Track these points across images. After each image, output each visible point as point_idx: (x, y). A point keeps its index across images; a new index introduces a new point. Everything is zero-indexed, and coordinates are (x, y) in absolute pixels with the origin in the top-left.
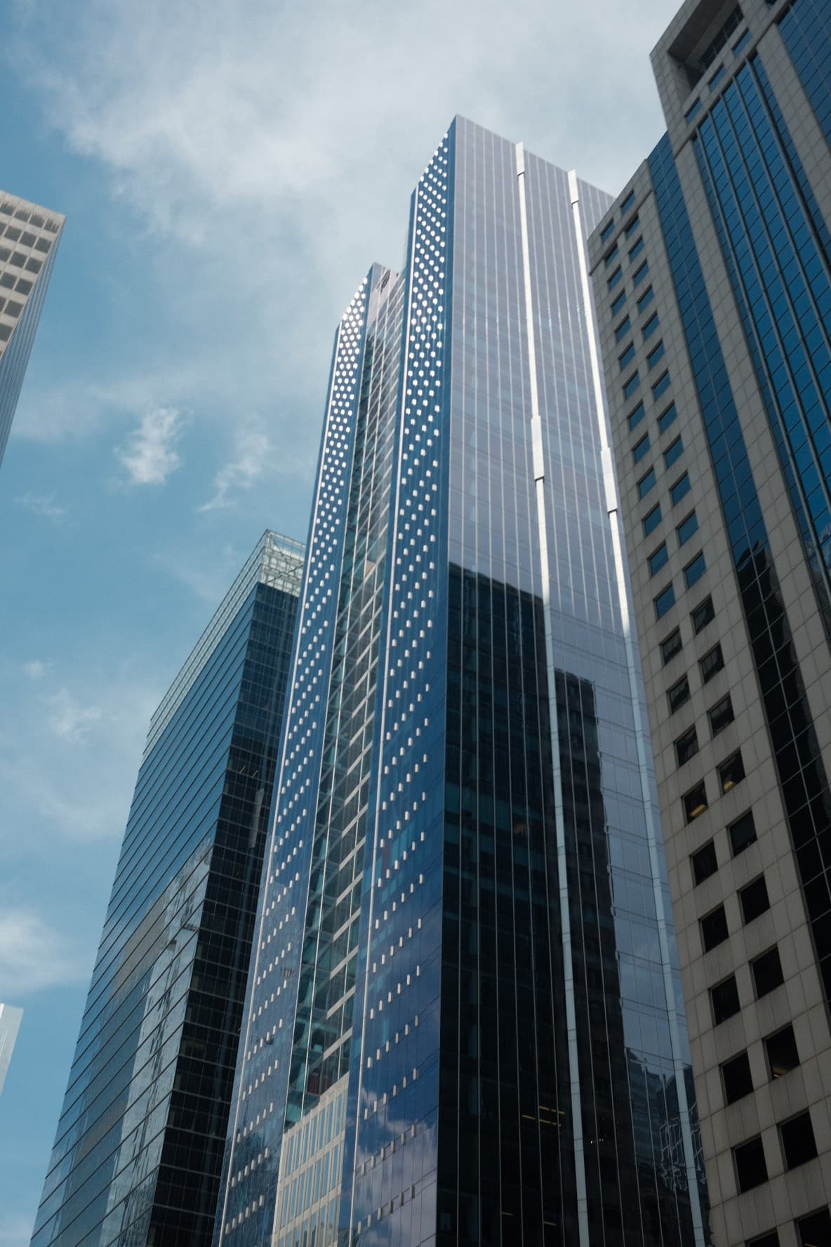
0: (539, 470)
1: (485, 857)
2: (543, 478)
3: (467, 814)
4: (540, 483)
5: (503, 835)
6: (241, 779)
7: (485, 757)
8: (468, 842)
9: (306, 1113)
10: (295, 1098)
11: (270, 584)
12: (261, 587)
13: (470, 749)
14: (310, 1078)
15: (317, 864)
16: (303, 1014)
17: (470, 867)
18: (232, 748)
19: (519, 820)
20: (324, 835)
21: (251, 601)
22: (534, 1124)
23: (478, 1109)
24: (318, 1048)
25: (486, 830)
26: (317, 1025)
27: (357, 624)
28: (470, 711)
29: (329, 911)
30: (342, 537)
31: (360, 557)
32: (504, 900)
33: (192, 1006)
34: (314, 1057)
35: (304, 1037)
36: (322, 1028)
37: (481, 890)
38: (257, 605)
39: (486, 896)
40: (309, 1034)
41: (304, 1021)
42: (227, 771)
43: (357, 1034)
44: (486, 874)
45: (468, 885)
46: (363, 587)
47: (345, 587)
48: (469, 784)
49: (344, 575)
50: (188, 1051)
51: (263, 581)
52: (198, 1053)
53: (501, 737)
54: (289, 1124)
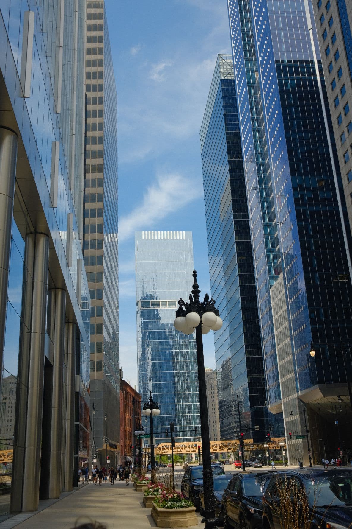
0: (310, 26)
1: (310, 199)
2: (311, 29)
3: (301, 186)
4: (311, 31)
5: (315, 189)
6: (234, 161)
7: (304, 162)
8: (302, 196)
9: (276, 281)
10: (271, 277)
11: (226, 78)
12: (222, 81)
13: (298, 160)
14: (275, 270)
15: (262, 199)
16: (268, 251)
17: (304, 204)
18: (228, 151)
19: (320, 181)
20: (263, 188)
21: (220, 88)
22: (337, 282)
23: (318, 282)
24: (275, 261)
25: (308, 189)
26: (274, 254)
27: (258, 101)
28: (296, 146)
29: (270, 214)
30: (244, 65)
31: (252, 71)
32: (318, 213)
33: (238, 246)
34: (275, 264)
35: (270, 258)
36: (276, 254)
37: (309, 211)
38: (223, 90)
39: (312, 213)
40: (271, 257)
41: (269, 253)
42: (229, 160)
43: (282, 261)
44: (310, 205)
45: (305, 211)
46: (256, 85)
47: (249, 87)
48: (300, 175)
49: (248, 82)
50: (240, 260)
51: (223, 78)
52: (243, 260)
53: (309, 152)
54: (271, 286)
